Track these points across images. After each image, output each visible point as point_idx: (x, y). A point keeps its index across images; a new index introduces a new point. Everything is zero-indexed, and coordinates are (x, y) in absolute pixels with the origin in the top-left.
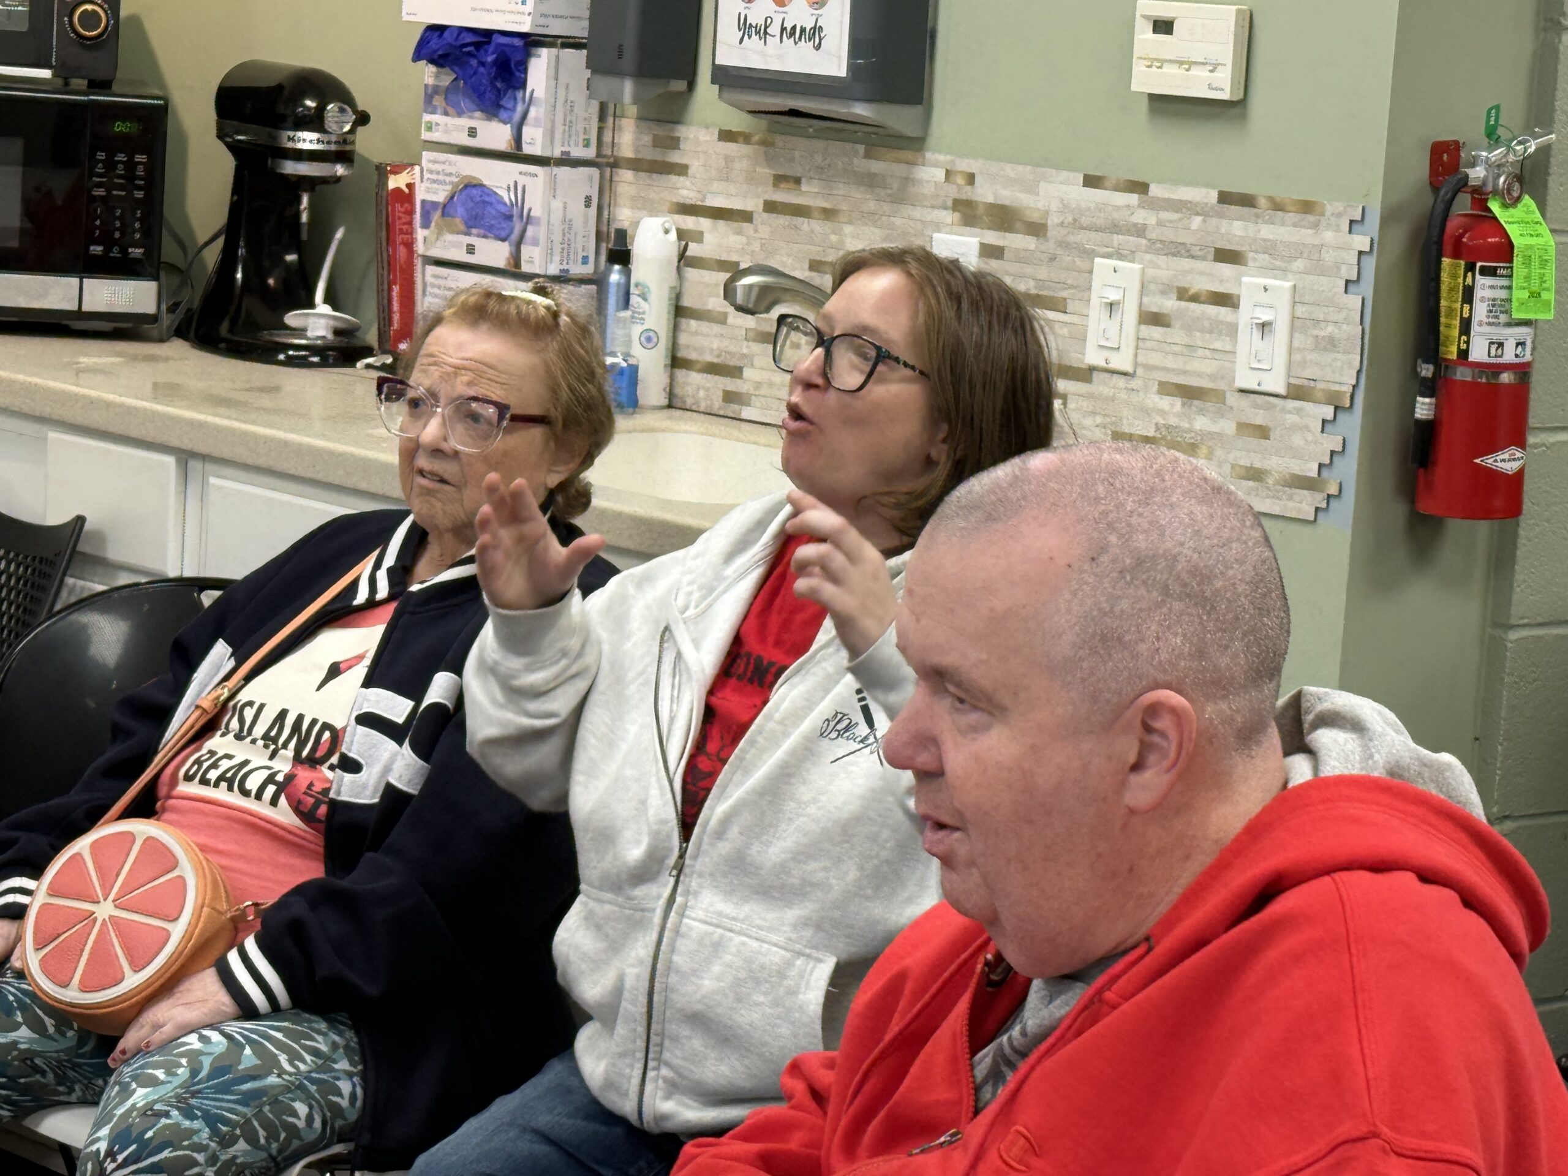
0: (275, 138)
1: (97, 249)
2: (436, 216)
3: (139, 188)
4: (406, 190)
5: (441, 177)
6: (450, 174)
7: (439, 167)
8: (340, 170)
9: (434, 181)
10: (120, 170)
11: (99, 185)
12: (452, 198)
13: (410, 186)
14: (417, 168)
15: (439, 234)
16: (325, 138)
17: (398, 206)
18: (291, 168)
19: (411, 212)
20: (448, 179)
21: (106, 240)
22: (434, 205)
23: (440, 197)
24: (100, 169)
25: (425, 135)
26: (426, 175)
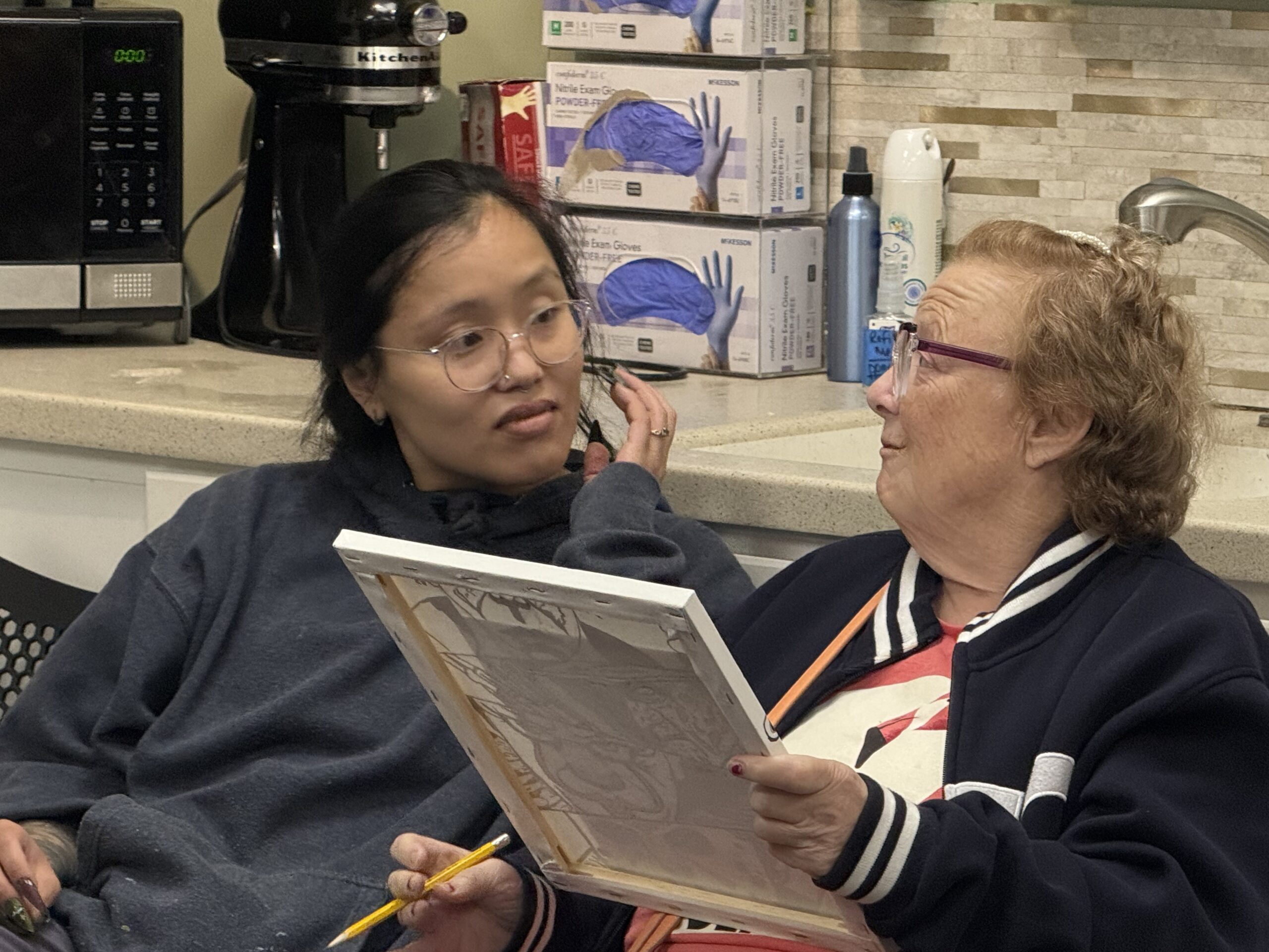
0: (338, 58)
1: (100, 224)
2: (574, 148)
3: (152, 137)
4: (525, 116)
5: (579, 95)
6: (592, 91)
7: (576, 82)
8: (428, 94)
9: (570, 102)
10: (126, 115)
11: (100, 137)
12: (599, 121)
13: (529, 110)
14: (537, 85)
15: (581, 171)
16: (406, 52)
17: (515, 138)
18: (357, 96)
19: (533, 146)
20: (590, 97)
21: (112, 212)
22: (571, 133)
23: (580, 121)
24: (99, 115)
25: (549, 40)
26: (554, 94)
